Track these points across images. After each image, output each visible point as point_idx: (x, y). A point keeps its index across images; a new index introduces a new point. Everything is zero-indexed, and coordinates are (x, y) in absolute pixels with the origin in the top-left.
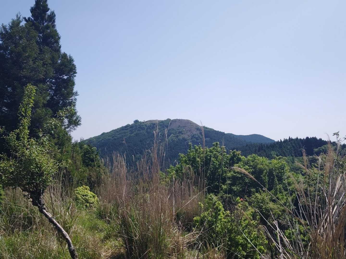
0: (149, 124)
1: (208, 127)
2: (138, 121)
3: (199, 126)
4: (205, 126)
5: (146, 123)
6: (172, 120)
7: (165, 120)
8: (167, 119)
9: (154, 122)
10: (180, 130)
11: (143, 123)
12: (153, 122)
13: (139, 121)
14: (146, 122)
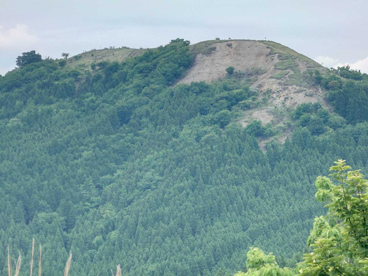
0: (90, 69)
1: (362, 72)
2: (39, 56)
3: (320, 70)
4: (348, 67)
5: (73, 67)
6: (195, 46)
7: (161, 48)
8: (173, 41)
9: (112, 59)
10: (235, 91)
11: (62, 63)
12: (105, 59)
13: (43, 58)
14: (77, 58)
